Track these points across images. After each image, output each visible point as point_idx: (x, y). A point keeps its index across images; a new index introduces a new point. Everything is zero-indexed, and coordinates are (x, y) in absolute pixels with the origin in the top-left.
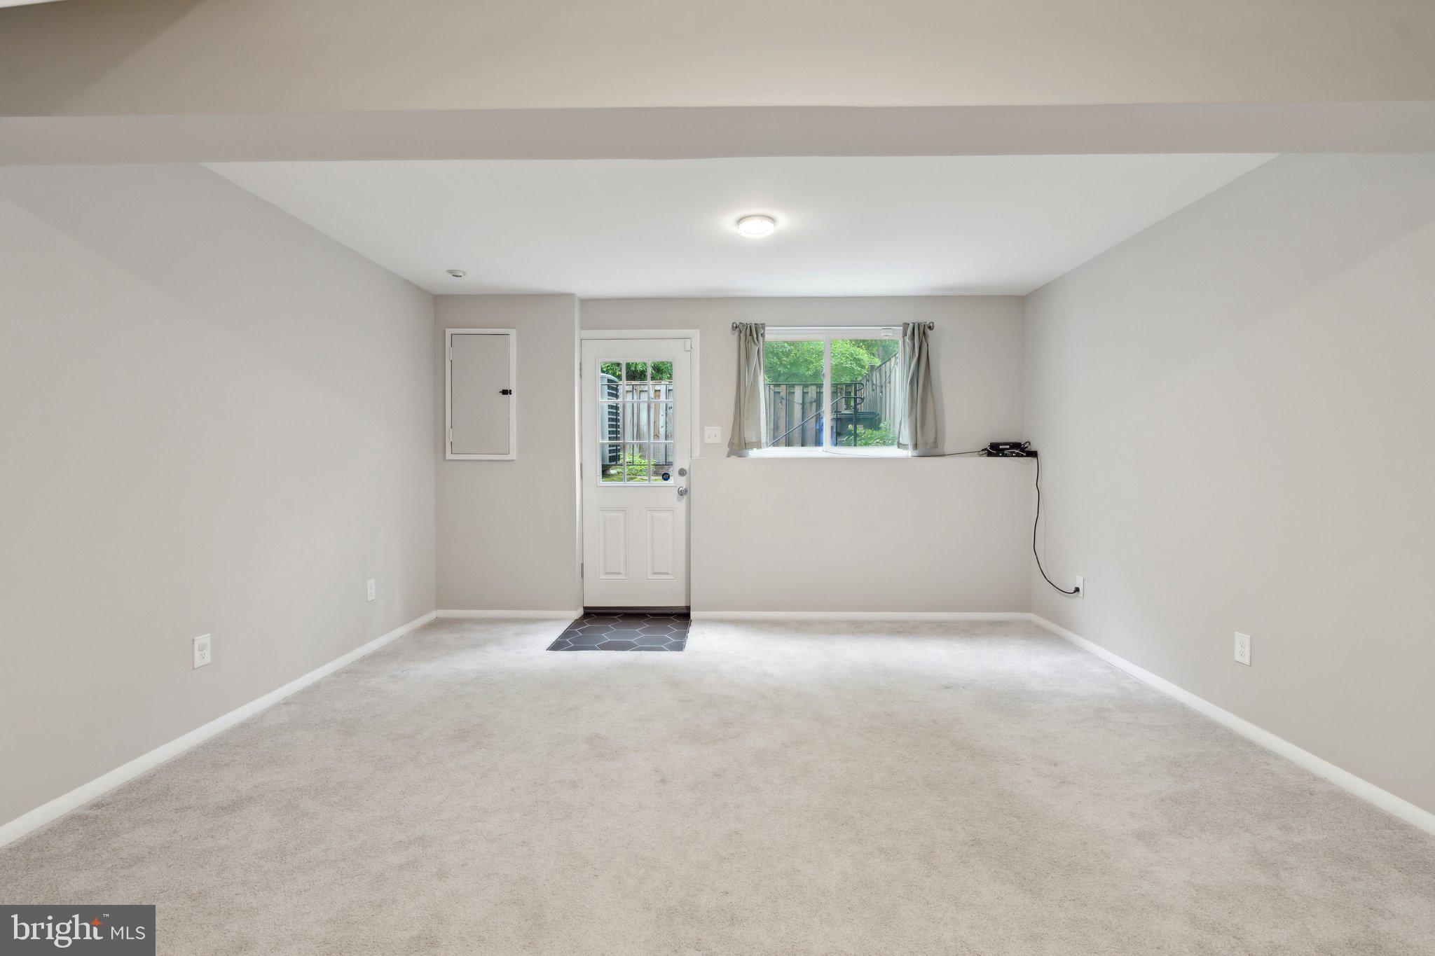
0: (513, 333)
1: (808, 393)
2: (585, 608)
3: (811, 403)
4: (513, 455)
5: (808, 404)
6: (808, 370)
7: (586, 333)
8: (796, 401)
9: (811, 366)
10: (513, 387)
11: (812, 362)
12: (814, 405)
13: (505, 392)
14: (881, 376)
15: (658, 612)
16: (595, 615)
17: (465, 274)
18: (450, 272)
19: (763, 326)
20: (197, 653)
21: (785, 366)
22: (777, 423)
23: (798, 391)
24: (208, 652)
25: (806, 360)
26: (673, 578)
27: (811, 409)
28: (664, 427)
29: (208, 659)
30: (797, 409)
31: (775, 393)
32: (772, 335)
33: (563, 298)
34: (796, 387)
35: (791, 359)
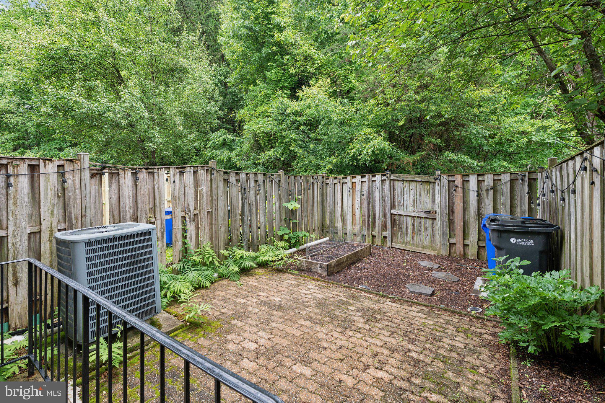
1: (484, 181)
3: (487, 190)
5: (484, 192)
6: (510, 147)
8: (470, 188)
9: (512, 144)
11: (514, 141)
12: (491, 192)
14: (561, 176)
21: (491, 146)
22: (453, 208)
23: (473, 180)
25: (508, 140)
27: (487, 196)
28: (359, 209)
30: (473, 198)
31: (449, 181)
34: (471, 176)
35: (496, 140)
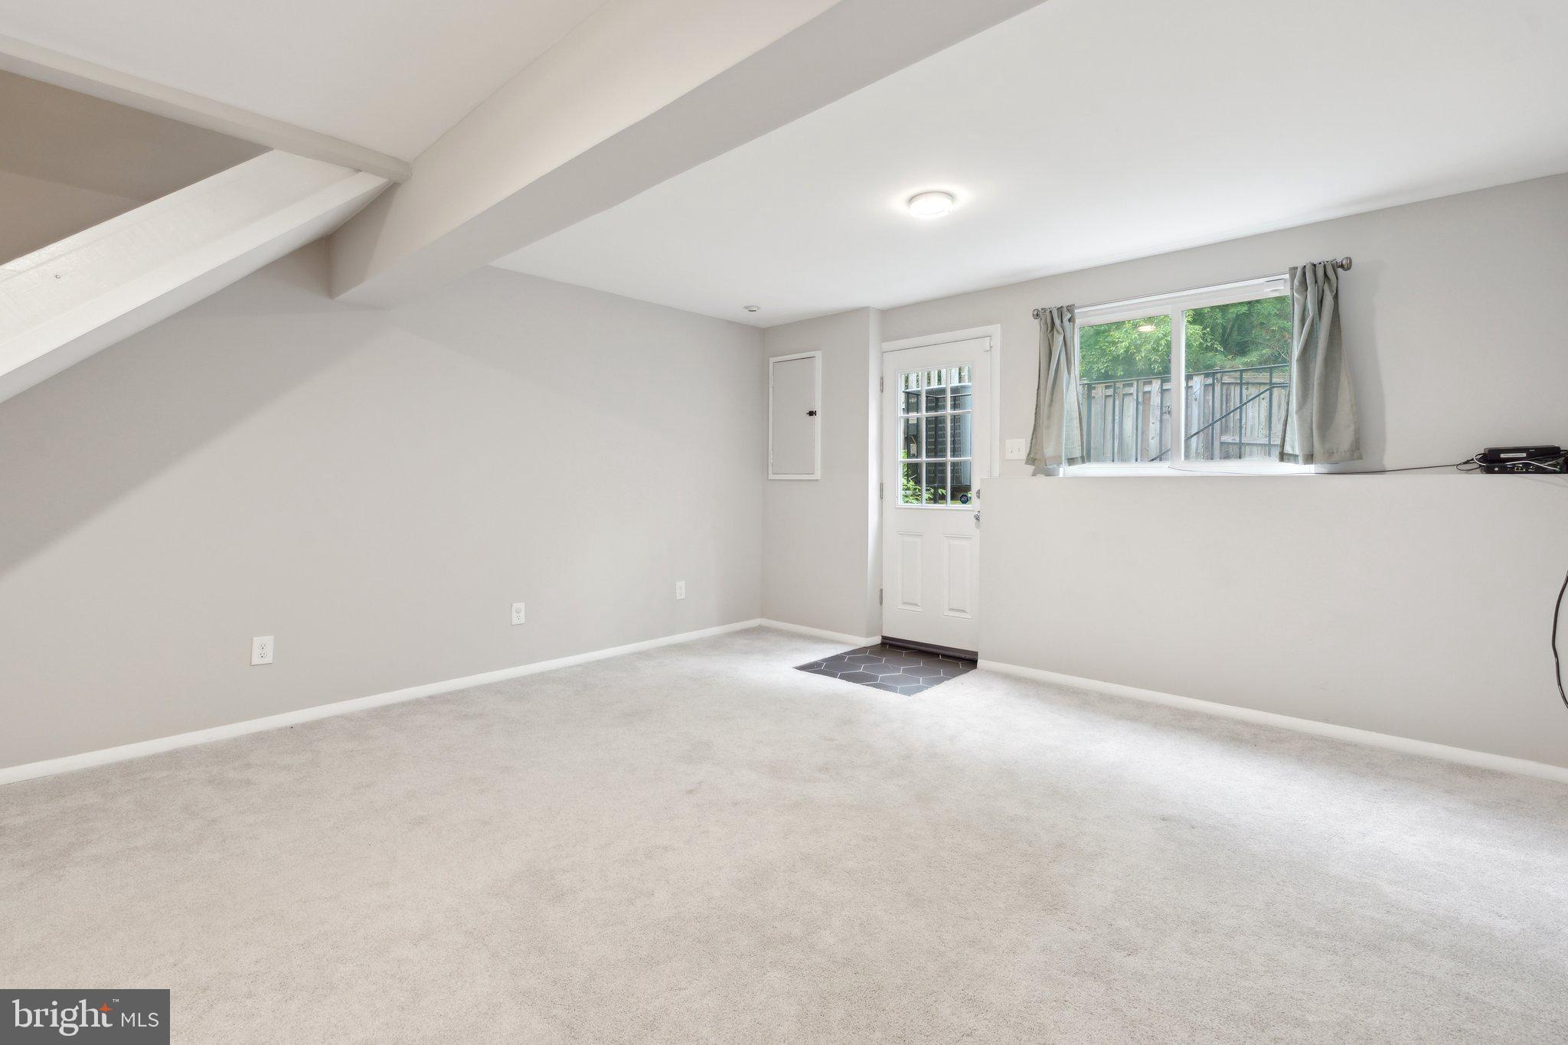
0: (818, 354)
2: (884, 638)
4: (818, 475)
7: (887, 346)
10: (818, 408)
13: (811, 413)
15: (951, 654)
16: (892, 647)
17: (759, 308)
18: (746, 308)
19: (1070, 309)
20: (514, 615)
24: (522, 614)
26: (970, 617)
29: (522, 620)
32: (1088, 317)
33: (856, 314)
